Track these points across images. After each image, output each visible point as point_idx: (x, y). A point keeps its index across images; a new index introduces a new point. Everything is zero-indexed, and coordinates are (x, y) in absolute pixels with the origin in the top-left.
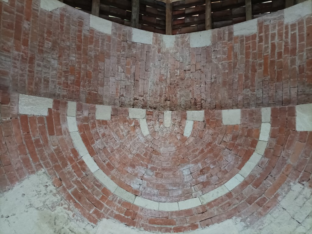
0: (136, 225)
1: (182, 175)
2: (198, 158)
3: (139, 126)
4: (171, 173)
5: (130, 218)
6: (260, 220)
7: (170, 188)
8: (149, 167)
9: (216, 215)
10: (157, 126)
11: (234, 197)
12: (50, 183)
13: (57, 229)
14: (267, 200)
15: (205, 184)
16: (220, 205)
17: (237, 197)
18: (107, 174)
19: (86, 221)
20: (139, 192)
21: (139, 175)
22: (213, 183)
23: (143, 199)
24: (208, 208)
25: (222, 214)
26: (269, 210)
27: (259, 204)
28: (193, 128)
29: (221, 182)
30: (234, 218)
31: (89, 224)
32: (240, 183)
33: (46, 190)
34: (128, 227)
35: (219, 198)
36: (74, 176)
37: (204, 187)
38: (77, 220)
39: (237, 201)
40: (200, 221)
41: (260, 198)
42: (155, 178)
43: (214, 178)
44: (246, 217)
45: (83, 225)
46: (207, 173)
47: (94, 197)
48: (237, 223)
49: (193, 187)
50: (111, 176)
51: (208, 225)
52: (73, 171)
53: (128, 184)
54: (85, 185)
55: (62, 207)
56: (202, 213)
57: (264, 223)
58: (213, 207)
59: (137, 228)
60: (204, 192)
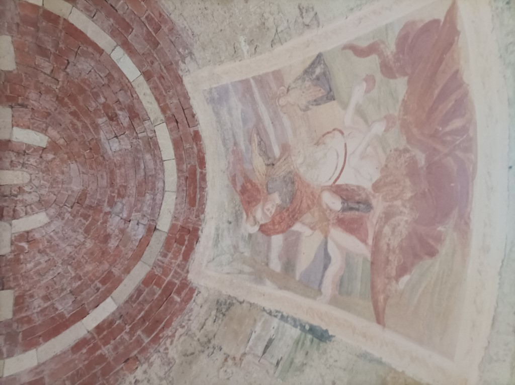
0: (197, 226)
1: (120, 152)
2: (88, 122)
3: (28, 232)
4: (118, 171)
5: (188, 236)
6: (180, 32)
7: (143, 174)
8: (108, 209)
9: (178, 101)
10: (26, 197)
11: (149, 68)
12: (131, 378)
13: (200, 348)
14: (149, 14)
15: (133, 115)
16: (164, 92)
17: (150, 63)
18: (120, 281)
19: (191, 305)
20: (150, 225)
21: (122, 226)
22: (129, 101)
23: (160, 218)
24: (169, 112)
25: (176, 91)
26: (164, 14)
27: (158, 29)
28: (29, 128)
29: (127, 87)
30: (180, 73)
31: (194, 301)
32: (126, 55)
33: (143, 381)
34: (200, 239)
35: (153, 93)
36: (122, 339)
37: (137, 115)
38: (189, 320)
39: (156, 64)
40: (189, 127)
41: (147, 25)
42: (126, 198)
43: (121, 97)
44: (177, 53)
45: (196, 309)
46: (114, 110)
47: (157, 298)
48: (187, 70)
49: (140, 135)
50: (123, 275)
51: (193, 116)
52: (112, 342)
53: (137, 244)
54: (137, 316)
55: (170, 348)
56: (177, 123)
57: (184, 26)
58: (167, 104)
59: (200, 225)
60: (146, 117)
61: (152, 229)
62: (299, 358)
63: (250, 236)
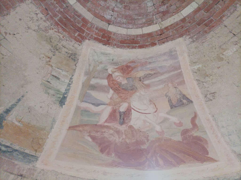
0: (111, 44)
1: (146, 6)
4: (137, 5)
5: (106, 40)
6: (204, 36)
7: (136, 18)
8: (119, 0)
9: (171, 35)
11: (187, 21)
12: (38, 11)
13: (54, 45)
14: (213, 21)
15: (164, 13)
16: (175, 28)
17: (190, 21)
18: (84, 6)
19: (74, 41)
20: (111, 21)
21: (111, 8)
22: (171, 11)
23: (115, 26)
24: (165, 31)
25: (176, 34)
26: (213, 28)
27: (206, 25)
29: (178, 10)
30: (184, 36)
31: (76, 43)
32: (194, 9)
33: (37, 17)
34: (105, 46)
35: (175, 23)
36: (56, 7)
37: (164, 15)
38: (67, 40)
39: (189, 24)
40: (158, 41)
41: (208, 20)
42: (124, 10)
43: (174, 7)
44: (194, 35)
45: (72, 44)
46: (167, 3)
47: (76, 25)
48: (186, 39)
49: (154, 16)
50: (87, 8)
51: (164, 43)
52: (55, 2)
53: (102, 15)
54: (68, 14)
55: (53, 31)
56: (160, 35)
57: (207, 38)
58: (169, 30)
59: (111, 46)
60: (163, 19)
61: (109, 22)
62: (51, 92)
63: (107, 70)
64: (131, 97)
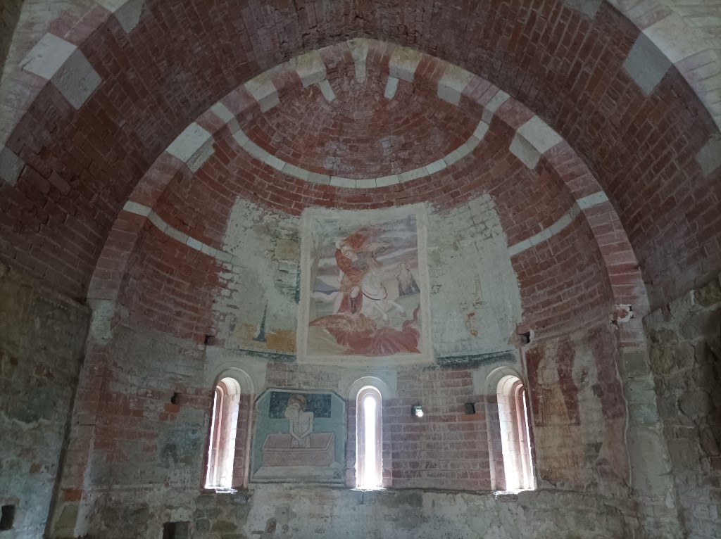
1: (381, 147)
5: (329, 200)
7: (367, 163)
15: (406, 161)
16: (417, 187)
20: (333, 172)
21: (331, 152)
22: (415, 161)
23: (339, 178)
35: (418, 179)
42: (350, 152)
43: (417, 156)
49: (392, 163)
53: (320, 166)
58: (410, 187)
59: (336, 208)
60: (404, 170)
61: (330, 173)
62: (285, 290)
63: (334, 244)
64: (362, 278)
